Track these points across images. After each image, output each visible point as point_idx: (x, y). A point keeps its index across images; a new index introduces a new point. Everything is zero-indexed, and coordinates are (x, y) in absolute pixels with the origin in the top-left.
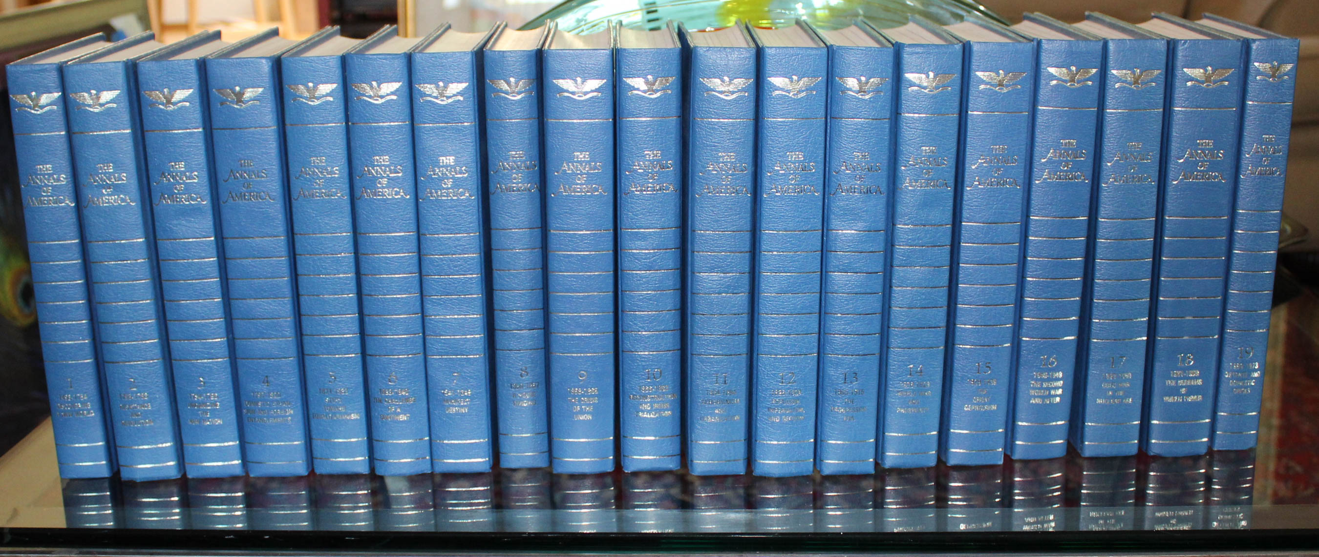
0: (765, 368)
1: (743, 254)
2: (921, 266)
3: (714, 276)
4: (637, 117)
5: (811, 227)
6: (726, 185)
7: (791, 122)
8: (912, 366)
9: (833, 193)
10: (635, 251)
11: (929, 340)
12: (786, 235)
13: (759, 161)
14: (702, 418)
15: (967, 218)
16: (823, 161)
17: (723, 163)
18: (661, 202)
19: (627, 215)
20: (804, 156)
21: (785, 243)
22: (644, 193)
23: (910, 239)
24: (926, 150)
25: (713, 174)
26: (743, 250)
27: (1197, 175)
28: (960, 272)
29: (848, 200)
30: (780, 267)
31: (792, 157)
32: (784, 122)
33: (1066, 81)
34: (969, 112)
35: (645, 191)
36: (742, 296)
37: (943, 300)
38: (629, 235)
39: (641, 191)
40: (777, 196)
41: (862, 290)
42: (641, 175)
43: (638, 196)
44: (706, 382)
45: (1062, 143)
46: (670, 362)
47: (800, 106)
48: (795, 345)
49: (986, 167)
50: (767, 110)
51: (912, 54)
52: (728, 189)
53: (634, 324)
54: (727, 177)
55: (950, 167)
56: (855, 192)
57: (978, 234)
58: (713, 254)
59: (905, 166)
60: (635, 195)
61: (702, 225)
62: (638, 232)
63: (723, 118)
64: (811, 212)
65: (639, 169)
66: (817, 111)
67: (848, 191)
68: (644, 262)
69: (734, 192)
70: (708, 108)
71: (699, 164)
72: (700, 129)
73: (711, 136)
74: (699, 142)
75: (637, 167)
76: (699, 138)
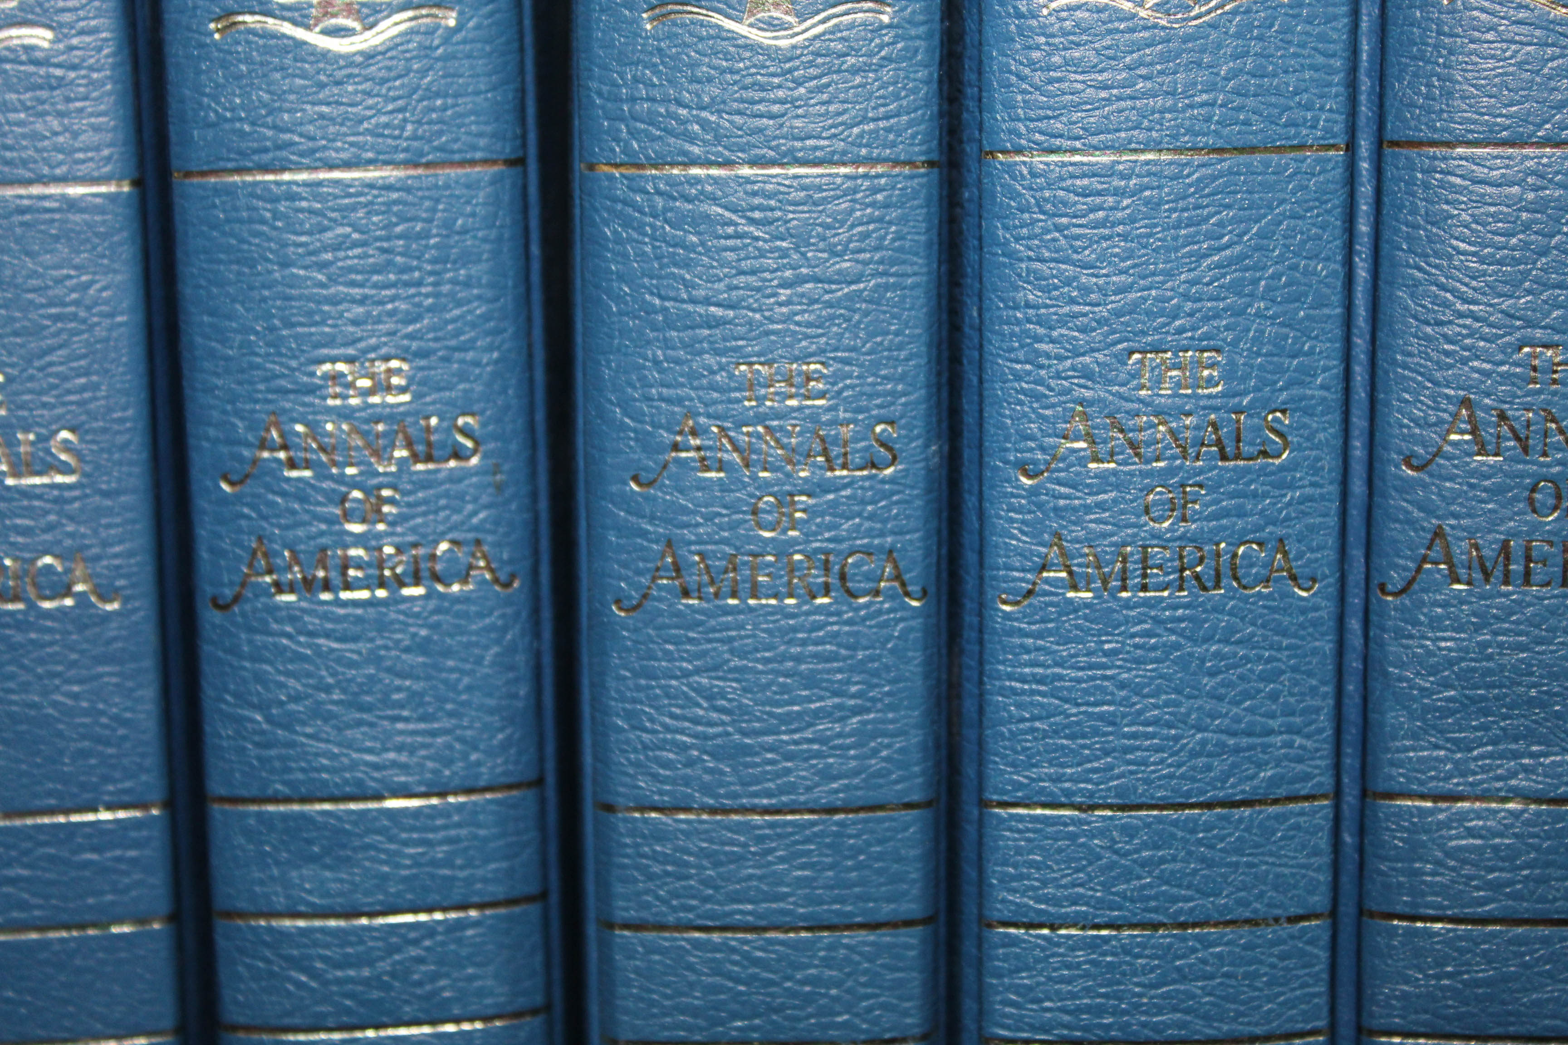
1: (886, 937)
4: (266, 169)
5: (1273, 782)
6: (783, 550)
7: (1153, 172)
9: (1396, 580)
10: (287, 923)
12: (1129, 831)
13: (968, 406)
16: (1334, 396)
17: (760, 419)
18: (423, 647)
19: (240, 720)
20: (1229, 375)
21: (1127, 875)
22: (326, 596)
25: (704, 486)
26: (886, 910)
29: (1483, 622)
30: (1100, 1011)
31: (1158, 382)
32: (1109, 171)
35: (327, 586)
38: (248, 833)
39: (308, 584)
40: (1073, 607)
42: (303, 499)
43: (292, 615)
47: (1203, 76)
50: (1009, 105)
52: (793, 568)
54: (785, 500)
56: (1527, 578)
58: (716, 937)
60: (277, 607)
61: (655, 777)
62: (302, 816)
63: (753, 163)
64: (1274, 696)
65: (292, 464)
66: (1308, 107)
67: (1487, 576)
68: (339, 982)
69: (827, 590)
70: (666, 100)
71: (623, 427)
72: (627, 223)
73: (687, 265)
74: (619, 299)
75: (282, 455)
76: (621, 278)
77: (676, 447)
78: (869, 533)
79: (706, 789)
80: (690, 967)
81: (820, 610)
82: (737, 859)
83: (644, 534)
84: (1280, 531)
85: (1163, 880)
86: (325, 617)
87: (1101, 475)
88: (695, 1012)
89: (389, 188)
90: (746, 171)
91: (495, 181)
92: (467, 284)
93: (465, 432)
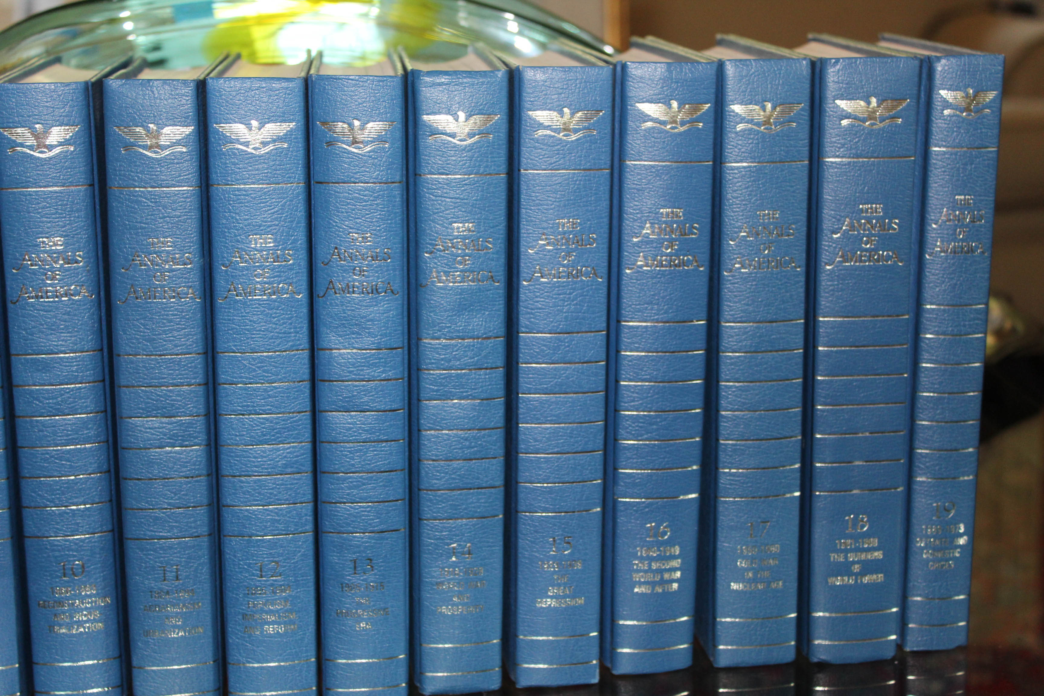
0: (235, 556)
1: (195, 389)
2: (460, 399)
3: (153, 422)
5: (292, 346)
6: (163, 287)
8: (455, 545)
9: (322, 294)
10: (33, 388)
11: (479, 507)
12: (254, 359)
14: (147, 633)
15: (526, 327)
16: (305, 246)
17: (155, 253)
18: (68, 314)
19: (20, 333)
20: (275, 241)
21: (254, 371)
22: (42, 300)
23: (442, 359)
24: (458, 228)
25: (141, 270)
26: (193, 381)
27: (861, 256)
28: (521, 406)
29: (344, 304)
30: (248, 406)
31: (256, 244)
33: (664, 123)
34: (522, 171)
35: (42, 297)
36: (196, 450)
37: (498, 449)
38: (22, 363)
39: (37, 297)
40: (237, 301)
41: (373, 437)
42: (35, 274)
43: (32, 305)
44: (148, 579)
45: (662, 213)
46: (97, 550)
47: (266, 166)
48: (277, 521)
49: (549, 251)
50: (216, 173)
51: (434, 85)
52: (165, 291)
53: (39, 495)
54: (162, 274)
55: (497, 252)
56: (353, 293)
57: (543, 351)
58: (147, 389)
59: (431, 253)
60: (28, 303)
61: (130, 346)
62: (36, 358)
63: (151, 187)
64: (291, 324)
65: (32, 265)
66: (292, 173)
67: (344, 291)
68: (47, 403)
69: (174, 297)
70: (128, 171)
71: (119, 255)
72: (119, 203)
73: (135, 213)
74: (118, 222)
75: (29, 263)
76: (118, 216)
77: (133, 260)
78: (185, 282)
79: (144, 350)
80: (141, 397)
81: (172, 302)
82: (153, 368)
83: (126, 283)
84: (290, 281)
85: (264, 371)
86: (42, 305)
87: (243, 267)
88: (142, 409)
89: (57, 192)
90: (149, 189)
91: (86, 190)
92: (78, 217)
93: (79, 256)
